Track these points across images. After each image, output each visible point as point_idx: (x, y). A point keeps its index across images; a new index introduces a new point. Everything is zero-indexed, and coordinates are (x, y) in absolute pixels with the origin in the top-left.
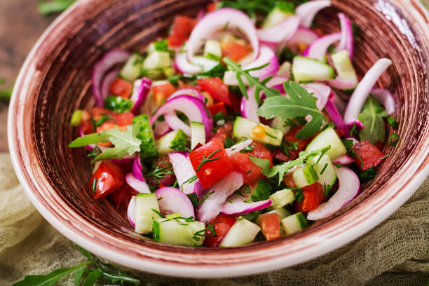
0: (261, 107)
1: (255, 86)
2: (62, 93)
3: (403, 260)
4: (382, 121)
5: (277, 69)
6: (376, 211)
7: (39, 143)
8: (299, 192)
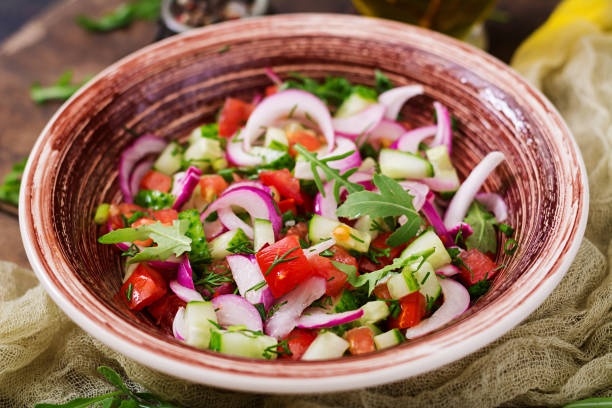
0: (343, 206)
1: (335, 180)
2: (84, 181)
3: (526, 389)
4: (492, 228)
5: (359, 164)
6: (500, 318)
7: (60, 234)
8: (395, 305)
